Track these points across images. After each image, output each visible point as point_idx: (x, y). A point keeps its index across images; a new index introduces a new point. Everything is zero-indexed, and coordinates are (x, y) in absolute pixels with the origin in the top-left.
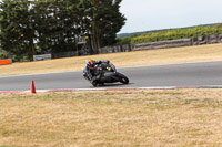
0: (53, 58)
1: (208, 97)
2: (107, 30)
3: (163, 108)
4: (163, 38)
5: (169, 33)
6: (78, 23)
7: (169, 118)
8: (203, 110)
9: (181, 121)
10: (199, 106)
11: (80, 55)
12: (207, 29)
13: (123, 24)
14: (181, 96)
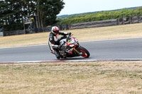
0: (5, 35)
1: (120, 68)
2: (49, 12)
3: (82, 77)
4: (95, 19)
5: (99, 15)
6: (25, 7)
7: (86, 86)
8: (114, 79)
9: (95, 88)
10: (112, 76)
11: (27, 33)
12: (130, 11)
13: (62, 7)
14: (99, 68)
